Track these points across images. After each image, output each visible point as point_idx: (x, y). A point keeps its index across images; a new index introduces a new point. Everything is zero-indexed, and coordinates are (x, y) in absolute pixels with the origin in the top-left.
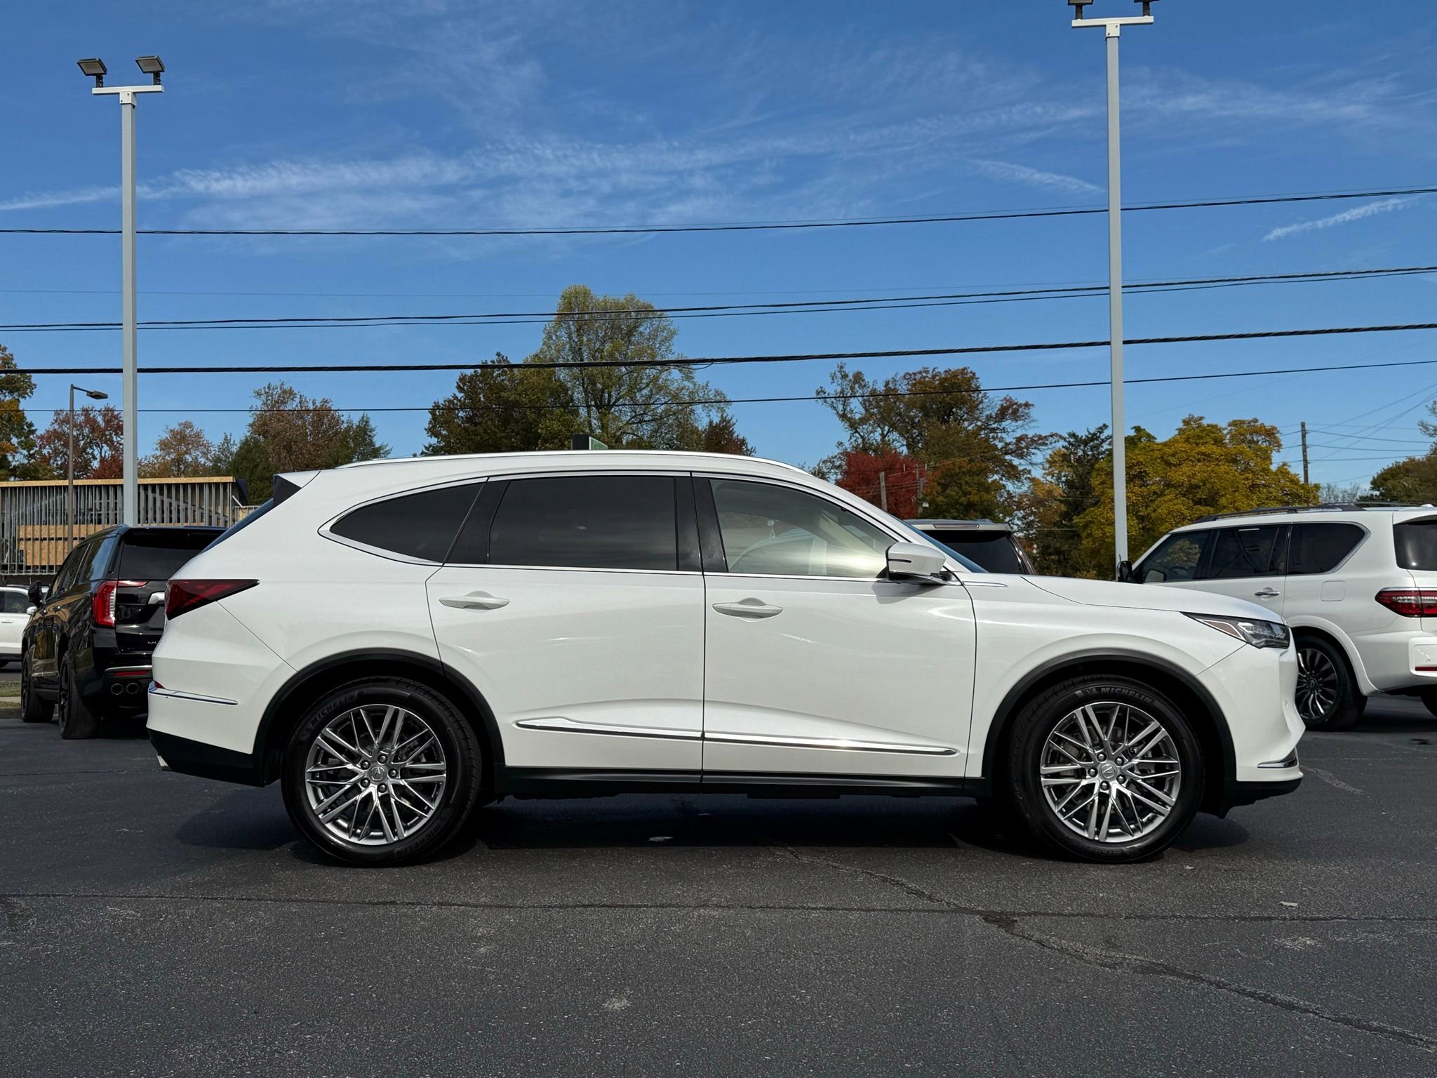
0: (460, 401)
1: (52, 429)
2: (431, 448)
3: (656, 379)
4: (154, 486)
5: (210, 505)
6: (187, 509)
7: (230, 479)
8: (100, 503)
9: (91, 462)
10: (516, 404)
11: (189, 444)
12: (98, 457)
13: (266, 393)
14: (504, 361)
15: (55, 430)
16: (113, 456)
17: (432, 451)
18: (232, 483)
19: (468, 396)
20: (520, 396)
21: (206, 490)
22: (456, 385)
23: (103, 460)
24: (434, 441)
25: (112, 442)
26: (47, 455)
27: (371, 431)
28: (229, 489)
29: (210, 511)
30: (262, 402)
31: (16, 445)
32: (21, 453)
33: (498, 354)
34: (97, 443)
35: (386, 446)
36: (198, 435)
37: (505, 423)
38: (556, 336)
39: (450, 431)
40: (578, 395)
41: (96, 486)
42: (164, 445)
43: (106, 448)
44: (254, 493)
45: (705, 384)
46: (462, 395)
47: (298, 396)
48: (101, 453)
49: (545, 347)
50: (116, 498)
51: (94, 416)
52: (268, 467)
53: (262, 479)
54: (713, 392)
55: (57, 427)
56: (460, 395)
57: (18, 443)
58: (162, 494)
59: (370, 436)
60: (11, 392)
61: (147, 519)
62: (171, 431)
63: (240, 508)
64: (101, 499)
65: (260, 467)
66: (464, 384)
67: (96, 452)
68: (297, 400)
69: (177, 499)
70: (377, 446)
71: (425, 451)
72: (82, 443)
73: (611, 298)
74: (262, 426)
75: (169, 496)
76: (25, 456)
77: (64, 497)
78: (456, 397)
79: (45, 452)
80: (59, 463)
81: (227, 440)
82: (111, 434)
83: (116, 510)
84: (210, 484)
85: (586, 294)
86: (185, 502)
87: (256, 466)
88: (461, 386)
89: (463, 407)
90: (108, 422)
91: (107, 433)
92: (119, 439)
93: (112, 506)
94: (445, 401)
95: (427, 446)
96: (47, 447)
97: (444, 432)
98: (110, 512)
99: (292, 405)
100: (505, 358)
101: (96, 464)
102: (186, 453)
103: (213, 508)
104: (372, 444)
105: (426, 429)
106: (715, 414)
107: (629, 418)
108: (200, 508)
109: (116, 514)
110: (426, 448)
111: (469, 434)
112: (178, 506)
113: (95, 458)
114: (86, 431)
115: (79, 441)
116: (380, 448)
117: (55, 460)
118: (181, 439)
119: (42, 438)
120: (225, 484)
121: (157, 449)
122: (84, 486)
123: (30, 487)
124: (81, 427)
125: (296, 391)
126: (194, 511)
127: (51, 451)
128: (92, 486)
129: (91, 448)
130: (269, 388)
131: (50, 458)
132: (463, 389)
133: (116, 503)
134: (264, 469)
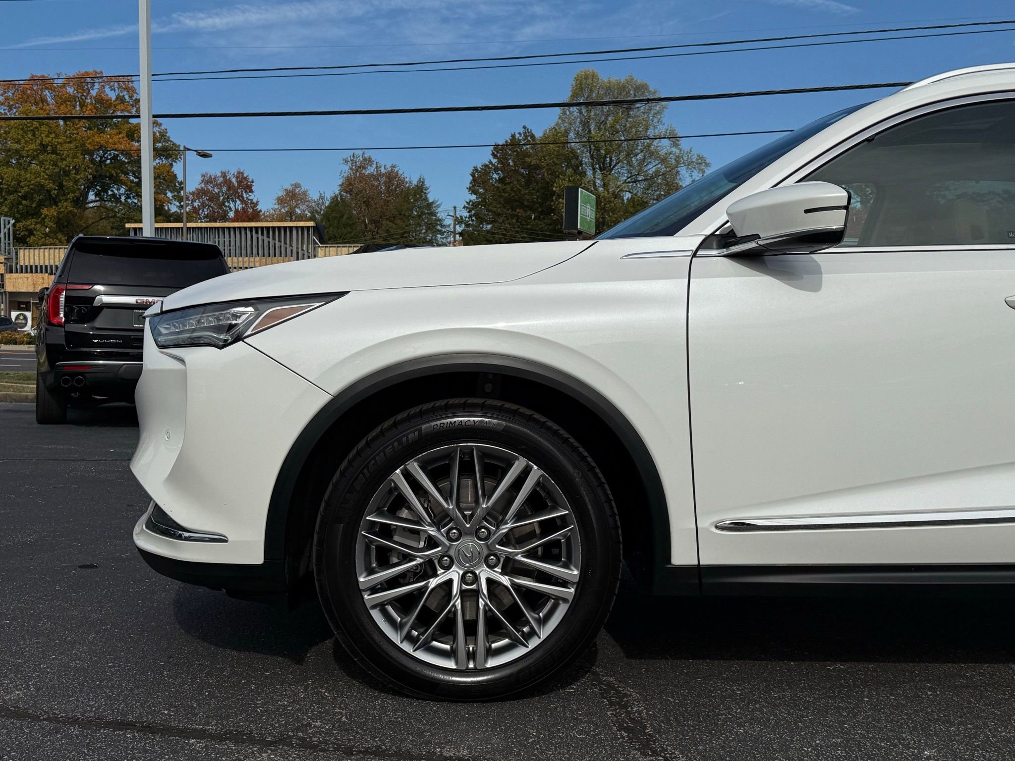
0: (494, 165)
1: (200, 188)
2: (471, 203)
3: (649, 146)
4: (257, 228)
5: (297, 244)
6: (281, 246)
7: (311, 224)
8: (219, 241)
9: (228, 213)
10: (538, 167)
11: (298, 200)
12: (233, 209)
13: (351, 160)
14: (529, 133)
15: (202, 188)
16: (243, 209)
17: (472, 205)
18: (313, 227)
19: (499, 162)
20: (540, 160)
21: (294, 232)
22: (491, 153)
23: (237, 211)
24: (473, 197)
25: (243, 197)
26: (197, 207)
27: (426, 190)
28: (311, 231)
29: (297, 248)
30: (348, 168)
31: (171, 198)
32: (174, 204)
33: (524, 127)
34: (232, 198)
35: (437, 201)
36: (305, 193)
37: (528, 183)
38: (569, 111)
39: (486, 190)
40: (586, 159)
41: (215, 228)
42: (281, 201)
43: (238, 202)
44: (340, 237)
45: (689, 150)
46: (496, 160)
47: (375, 163)
48: (235, 206)
49: (560, 121)
50: (230, 238)
51: (230, 178)
52: (351, 217)
53: (346, 225)
54: (696, 156)
55: (203, 186)
56: (494, 161)
57: (172, 196)
58: (262, 234)
59: (425, 193)
60: (167, 158)
61: (252, 254)
62: (286, 190)
63: (319, 246)
64: (219, 238)
65: (345, 217)
66: (497, 152)
67: (232, 205)
68: (374, 166)
69: (274, 239)
70: (431, 201)
71: (467, 205)
72: (222, 198)
73: (614, 79)
74: (348, 185)
75: (268, 236)
76: (177, 206)
77: (193, 236)
78: (491, 162)
79: (196, 204)
80: (206, 213)
81: (322, 197)
82: (242, 192)
83: (230, 246)
84: (297, 228)
85: (594, 76)
86: (280, 241)
87: (342, 216)
88: (495, 153)
89: (496, 170)
90: (239, 183)
91: (239, 191)
92: (248, 196)
93: (227, 243)
94: (482, 166)
95: (468, 201)
96: (197, 201)
97: (481, 190)
98: (226, 248)
99: (371, 170)
100: (529, 131)
101: (231, 214)
102: (296, 207)
103: (300, 246)
104: (426, 199)
105: (467, 188)
106: (697, 174)
107: (626, 178)
108: (291, 245)
109: (230, 250)
110: (467, 203)
111: (500, 192)
112: (275, 244)
113: (230, 209)
114: (224, 189)
115: (220, 197)
116: (432, 203)
117: (203, 211)
118: (292, 197)
119: (193, 194)
120: (308, 228)
121: (275, 204)
122: (207, 228)
123: (168, 228)
124: (221, 186)
125: (373, 159)
126: (286, 248)
127: (200, 204)
128: (212, 228)
129: (229, 202)
130: (353, 156)
131: (200, 209)
132: (496, 156)
133: (230, 241)
134: (348, 218)
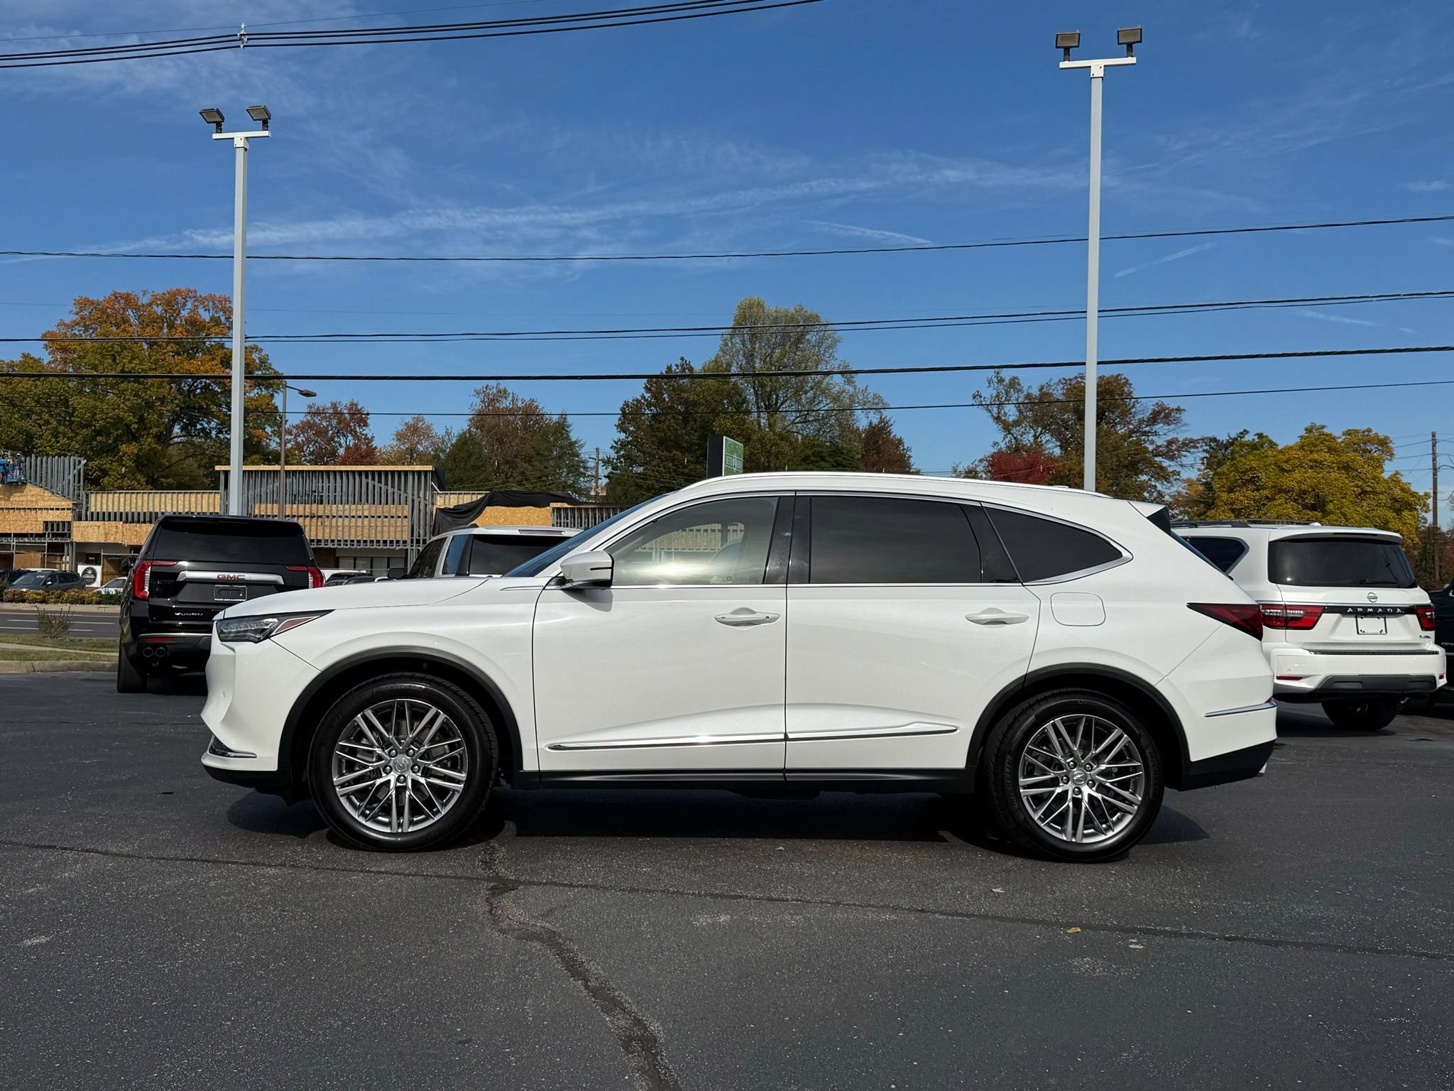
0: (647, 400)
1: (305, 420)
2: (619, 443)
3: (820, 382)
4: (367, 472)
5: (413, 490)
6: (394, 493)
7: (430, 468)
8: (323, 486)
9: (338, 449)
10: (695, 404)
11: (420, 436)
12: (344, 445)
13: (484, 392)
14: (687, 365)
15: (308, 421)
16: (355, 445)
17: (621, 445)
18: (432, 471)
19: (654, 396)
20: (698, 396)
21: (410, 477)
22: (644, 386)
23: (348, 448)
24: (623, 436)
25: (356, 432)
26: (301, 442)
27: (568, 427)
28: (429, 476)
29: (413, 495)
30: (479, 400)
31: (270, 433)
32: (274, 441)
33: (682, 359)
34: (343, 433)
35: (580, 441)
36: (428, 427)
37: (686, 421)
38: (731, 342)
39: (638, 428)
40: (752, 398)
41: (319, 471)
42: (400, 437)
43: (350, 437)
44: (468, 480)
45: (864, 388)
46: (650, 395)
47: (511, 395)
48: (346, 442)
49: (721, 353)
50: (335, 483)
51: (341, 409)
52: (480, 457)
53: (475, 468)
54: (872, 395)
55: (309, 418)
56: (647, 395)
57: (272, 432)
58: (373, 479)
59: (567, 431)
60: (266, 388)
61: (361, 501)
62: (406, 424)
63: (438, 493)
64: (323, 482)
65: (473, 458)
66: (652, 386)
67: (342, 441)
68: (510, 398)
69: (386, 484)
70: (573, 440)
71: (615, 445)
72: (331, 432)
73: (781, 308)
74: (479, 420)
75: (380, 481)
76: (277, 443)
77: (293, 480)
78: (643, 397)
79: (299, 439)
80: (312, 450)
81: (448, 434)
82: (355, 425)
83: (335, 492)
84: (413, 472)
85: (760, 305)
86: (393, 487)
87: (470, 455)
88: (649, 386)
89: (649, 405)
90: (352, 414)
91: (352, 424)
92: (361, 430)
93: (332, 489)
94: (633, 400)
95: (616, 440)
96: (302, 435)
97: (631, 429)
98: (330, 494)
99: (506, 403)
100: (688, 362)
101: (342, 451)
102: (418, 443)
103: (416, 493)
104: (568, 438)
105: (616, 425)
106: (874, 415)
107: (794, 418)
108: (405, 492)
109: (335, 496)
110: (615, 442)
111: (653, 431)
112: (387, 490)
113: (340, 445)
114: (334, 422)
115: (329, 431)
116: (576, 442)
117: (308, 447)
118: (414, 431)
119: (297, 427)
120: (426, 472)
121: (394, 439)
122: (309, 471)
123: (264, 471)
124: (330, 419)
125: (510, 391)
126: (400, 495)
127: (304, 439)
128: (315, 471)
129: (338, 437)
130: (486, 388)
131: (304, 445)
132: (650, 390)
133: (335, 486)
134: (477, 459)
